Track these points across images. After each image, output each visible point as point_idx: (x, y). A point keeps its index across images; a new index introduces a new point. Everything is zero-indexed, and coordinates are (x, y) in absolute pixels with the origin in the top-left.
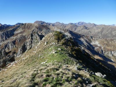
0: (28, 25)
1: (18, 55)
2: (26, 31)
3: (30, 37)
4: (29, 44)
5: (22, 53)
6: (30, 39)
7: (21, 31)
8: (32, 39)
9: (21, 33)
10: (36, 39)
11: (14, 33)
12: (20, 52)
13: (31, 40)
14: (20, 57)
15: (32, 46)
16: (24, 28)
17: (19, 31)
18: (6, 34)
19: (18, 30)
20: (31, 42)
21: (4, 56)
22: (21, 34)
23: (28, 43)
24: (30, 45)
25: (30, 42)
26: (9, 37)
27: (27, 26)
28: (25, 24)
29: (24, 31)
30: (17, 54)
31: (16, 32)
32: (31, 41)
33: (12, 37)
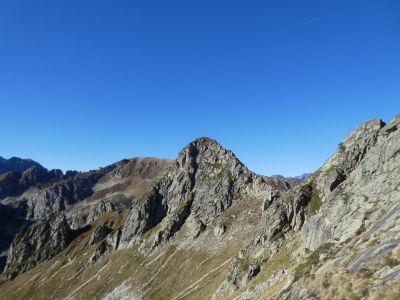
0: (143, 164)
1: (123, 237)
2: (136, 183)
3: (184, 160)
4: (180, 188)
5: (145, 231)
6: (186, 165)
7: (116, 183)
8: (195, 165)
9: (117, 188)
10: (217, 166)
11: (93, 188)
12: (136, 224)
13: (191, 171)
14: (135, 247)
15: (193, 196)
16: (131, 172)
17: (111, 184)
18: (64, 189)
19: (109, 178)
20: (192, 177)
21: (58, 244)
22: (116, 193)
23: (175, 182)
24: (184, 191)
25: (186, 179)
26: (72, 202)
27: (138, 165)
28: (135, 160)
29: (129, 183)
30: (120, 233)
31: (99, 187)
32: (190, 174)
33: (84, 203)
